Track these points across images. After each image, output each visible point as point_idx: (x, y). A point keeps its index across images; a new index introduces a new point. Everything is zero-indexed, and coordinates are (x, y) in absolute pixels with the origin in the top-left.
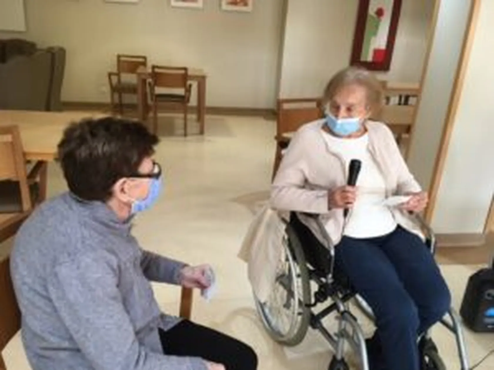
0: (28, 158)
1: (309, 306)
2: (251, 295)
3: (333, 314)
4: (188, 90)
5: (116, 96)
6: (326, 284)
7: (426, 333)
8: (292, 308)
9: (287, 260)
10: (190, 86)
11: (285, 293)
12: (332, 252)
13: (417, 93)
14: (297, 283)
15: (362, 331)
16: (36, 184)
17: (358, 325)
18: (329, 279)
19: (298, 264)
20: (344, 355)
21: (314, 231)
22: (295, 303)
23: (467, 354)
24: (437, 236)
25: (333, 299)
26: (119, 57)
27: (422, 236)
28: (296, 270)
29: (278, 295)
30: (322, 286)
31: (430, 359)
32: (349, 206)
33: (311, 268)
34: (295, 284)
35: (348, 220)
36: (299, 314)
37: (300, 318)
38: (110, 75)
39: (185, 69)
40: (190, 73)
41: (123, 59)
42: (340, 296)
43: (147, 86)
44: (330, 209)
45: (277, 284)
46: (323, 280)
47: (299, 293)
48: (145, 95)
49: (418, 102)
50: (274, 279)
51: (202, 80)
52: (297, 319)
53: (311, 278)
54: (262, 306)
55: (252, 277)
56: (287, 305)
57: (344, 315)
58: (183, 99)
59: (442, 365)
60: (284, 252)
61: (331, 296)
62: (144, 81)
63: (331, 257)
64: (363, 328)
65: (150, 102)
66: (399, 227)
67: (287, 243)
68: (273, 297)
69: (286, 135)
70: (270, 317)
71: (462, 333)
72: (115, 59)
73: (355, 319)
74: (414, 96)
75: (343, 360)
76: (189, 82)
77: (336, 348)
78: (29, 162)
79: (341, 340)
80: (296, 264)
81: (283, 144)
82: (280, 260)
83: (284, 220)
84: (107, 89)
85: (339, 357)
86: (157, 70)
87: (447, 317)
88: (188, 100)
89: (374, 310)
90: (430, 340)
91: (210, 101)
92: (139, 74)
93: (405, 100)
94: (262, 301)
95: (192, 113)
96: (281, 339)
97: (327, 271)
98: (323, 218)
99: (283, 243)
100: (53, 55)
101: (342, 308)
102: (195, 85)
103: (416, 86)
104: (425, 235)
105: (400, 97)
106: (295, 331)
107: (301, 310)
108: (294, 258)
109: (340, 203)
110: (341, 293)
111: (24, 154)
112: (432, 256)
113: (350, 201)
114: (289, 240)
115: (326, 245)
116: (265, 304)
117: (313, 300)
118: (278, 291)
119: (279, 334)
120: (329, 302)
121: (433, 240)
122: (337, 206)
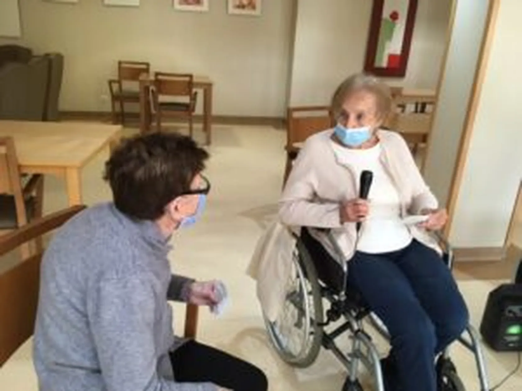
0: (24, 171)
1: (321, 325)
2: (261, 314)
3: (347, 333)
4: (194, 98)
5: (118, 105)
6: (339, 301)
7: (444, 352)
8: (303, 328)
9: (298, 276)
10: (196, 93)
11: (296, 312)
12: (345, 268)
13: (434, 101)
14: (309, 301)
15: (377, 352)
16: (32, 198)
17: (373, 345)
18: (342, 296)
19: (309, 281)
20: (358, 376)
21: (326, 247)
22: (306, 322)
23: (487, 374)
24: (454, 250)
25: (346, 317)
26: (120, 63)
27: (439, 250)
28: (307, 287)
29: (289, 315)
30: (335, 304)
31: (449, 380)
32: (362, 219)
33: (323, 285)
34: (307, 301)
35: (361, 235)
36: (312, 333)
37: (312, 337)
38: (110, 82)
39: (191, 76)
40: (195, 80)
41: (124, 65)
42: (354, 314)
43: (151, 93)
44: (342, 223)
45: (288, 303)
46: (336, 297)
47: (310, 312)
48: (148, 103)
49: (434, 110)
50: (284, 297)
51: (208, 88)
52: (309, 339)
53: (323, 296)
54: (272, 325)
55: (262, 295)
56: (298, 325)
57: (358, 334)
58: (188, 108)
59: (462, 386)
60: (295, 268)
61: (344, 313)
62: (147, 89)
63: (343, 273)
64: (377, 348)
65: (153, 111)
66: (414, 241)
67: (298, 258)
68: (283, 316)
69: (296, 145)
70: (280, 337)
71: (482, 352)
72: (117, 66)
73: (369, 338)
74: (431, 103)
75: (357, 381)
76: (194, 90)
77: (350, 369)
78: (25, 175)
79: (355, 360)
80: (307, 281)
81: (293, 155)
82: (290, 277)
83: (294, 235)
84: (107, 97)
85: (353, 379)
86: (160, 77)
87: (465, 335)
88: (193, 110)
89: (389, 328)
90: (449, 360)
91: (217, 110)
92: (141, 82)
93: (421, 108)
94: (272, 320)
95: (198, 122)
96: (293, 360)
97: (339, 288)
98: (335, 232)
99: (293, 259)
100: (50, 62)
101: (356, 327)
102: (200, 93)
103: (433, 93)
104: (442, 249)
105: (417, 104)
106: (307, 351)
107: (312, 330)
108: (306, 275)
109: (352, 217)
110: (355, 310)
111: (20, 167)
112: (449, 271)
113: (361, 214)
114: (300, 255)
115: (338, 261)
116: (274, 323)
117: (325, 319)
118: (288, 310)
119: (291, 355)
120: (342, 320)
121: (451, 254)
122: (349, 220)
